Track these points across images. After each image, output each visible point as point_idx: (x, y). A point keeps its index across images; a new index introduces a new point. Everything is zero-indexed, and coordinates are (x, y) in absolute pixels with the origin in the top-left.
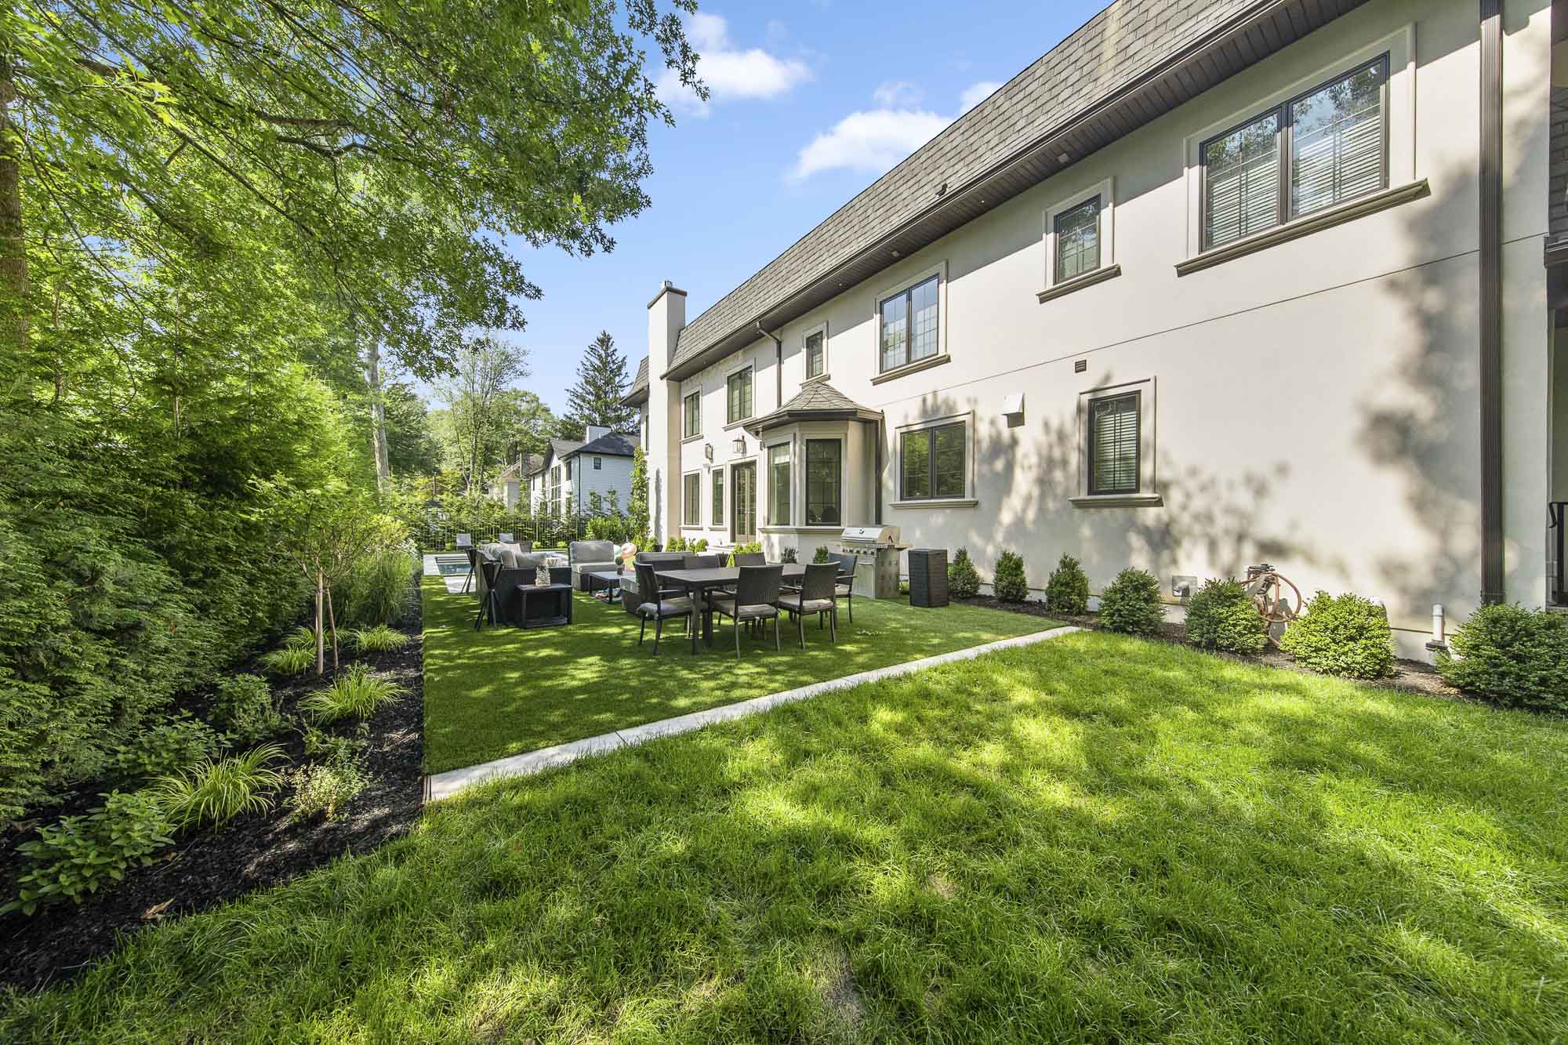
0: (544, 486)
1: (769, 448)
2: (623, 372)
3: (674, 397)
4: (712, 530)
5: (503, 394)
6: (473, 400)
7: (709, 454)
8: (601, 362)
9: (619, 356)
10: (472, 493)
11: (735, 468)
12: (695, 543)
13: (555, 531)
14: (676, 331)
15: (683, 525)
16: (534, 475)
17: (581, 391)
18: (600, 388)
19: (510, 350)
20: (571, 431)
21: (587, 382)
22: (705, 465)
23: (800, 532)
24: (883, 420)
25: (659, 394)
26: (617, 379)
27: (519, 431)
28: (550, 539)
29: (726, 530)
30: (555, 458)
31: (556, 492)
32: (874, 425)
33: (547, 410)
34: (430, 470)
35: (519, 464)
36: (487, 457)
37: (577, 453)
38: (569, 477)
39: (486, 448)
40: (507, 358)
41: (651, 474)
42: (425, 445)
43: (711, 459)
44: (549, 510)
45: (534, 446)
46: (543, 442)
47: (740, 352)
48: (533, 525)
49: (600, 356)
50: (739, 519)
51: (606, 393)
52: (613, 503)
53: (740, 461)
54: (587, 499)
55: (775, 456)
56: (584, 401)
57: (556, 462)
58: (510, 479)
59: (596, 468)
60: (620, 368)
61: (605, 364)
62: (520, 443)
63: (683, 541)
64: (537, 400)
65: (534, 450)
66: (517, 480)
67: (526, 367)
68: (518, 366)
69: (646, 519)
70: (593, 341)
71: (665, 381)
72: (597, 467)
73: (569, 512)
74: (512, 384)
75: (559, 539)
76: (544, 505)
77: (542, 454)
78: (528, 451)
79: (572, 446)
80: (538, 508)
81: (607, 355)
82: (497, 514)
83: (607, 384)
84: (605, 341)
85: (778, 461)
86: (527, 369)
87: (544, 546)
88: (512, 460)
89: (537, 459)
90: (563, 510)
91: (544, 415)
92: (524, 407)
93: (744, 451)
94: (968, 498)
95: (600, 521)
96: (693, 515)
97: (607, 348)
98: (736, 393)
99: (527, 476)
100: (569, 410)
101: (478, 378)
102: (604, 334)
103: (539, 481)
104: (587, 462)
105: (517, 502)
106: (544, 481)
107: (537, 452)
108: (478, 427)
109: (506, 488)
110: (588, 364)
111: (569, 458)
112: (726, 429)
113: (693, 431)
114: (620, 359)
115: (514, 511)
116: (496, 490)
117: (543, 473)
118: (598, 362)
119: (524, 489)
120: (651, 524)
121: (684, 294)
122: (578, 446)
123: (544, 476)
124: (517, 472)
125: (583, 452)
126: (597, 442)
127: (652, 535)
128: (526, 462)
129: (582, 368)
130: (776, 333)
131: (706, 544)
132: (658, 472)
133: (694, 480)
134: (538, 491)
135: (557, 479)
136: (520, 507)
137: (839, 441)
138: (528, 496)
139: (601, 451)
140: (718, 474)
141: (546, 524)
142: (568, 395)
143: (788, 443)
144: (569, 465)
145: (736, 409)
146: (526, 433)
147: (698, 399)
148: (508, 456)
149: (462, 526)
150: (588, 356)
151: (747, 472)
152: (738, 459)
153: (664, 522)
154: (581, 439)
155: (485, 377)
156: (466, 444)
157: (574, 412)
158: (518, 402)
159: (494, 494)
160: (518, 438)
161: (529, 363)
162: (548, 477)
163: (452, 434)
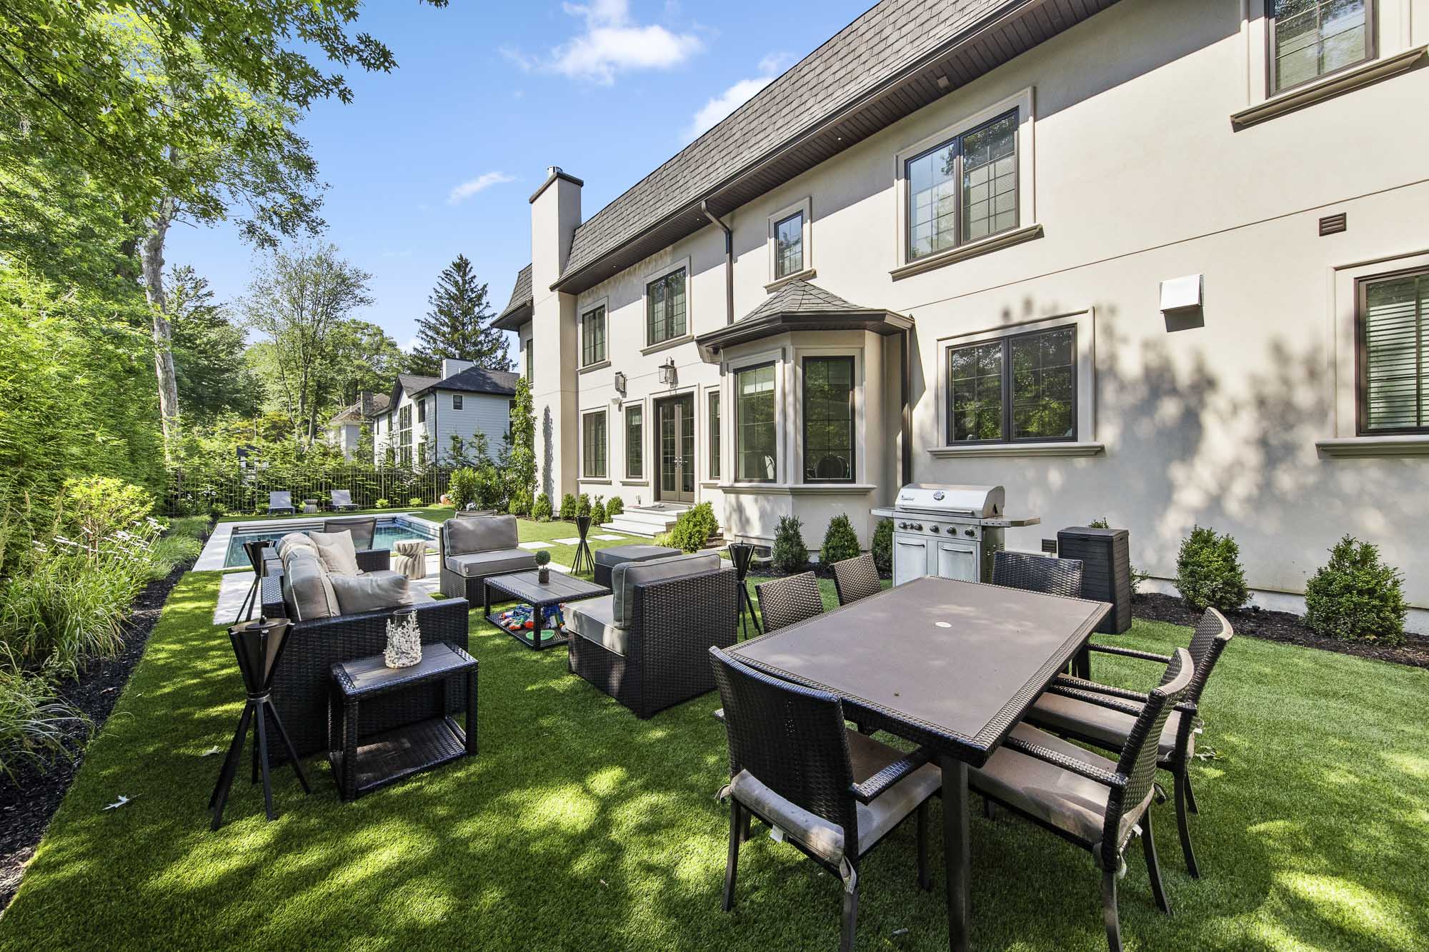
0: (390, 429)
1: (736, 372)
2: (484, 301)
3: (569, 315)
4: (624, 484)
5: (339, 325)
6: (302, 330)
7: (621, 384)
8: (458, 289)
9: (478, 283)
10: (298, 439)
11: (658, 403)
12: (605, 502)
13: (407, 484)
14: (570, 230)
15: (582, 478)
16: (378, 417)
17: (433, 321)
18: (456, 318)
19: (347, 272)
20: (422, 365)
21: (441, 312)
22: (615, 401)
23: (795, 492)
24: (913, 328)
25: (547, 311)
26: (477, 309)
27: (360, 368)
28: (400, 495)
29: (647, 484)
30: (405, 396)
31: (406, 437)
32: (898, 336)
33: (393, 345)
34: (251, 413)
35: (360, 404)
36: (319, 395)
37: (432, 390)
38: (422, 417)
39: (319, 386)
40: (343, 281)
41: (538, 413)
42: (241, 382)
43: (624, 393)
44: (398, 460)
45: (378, 385)
46: (387, 380)
47: (669, 249)
48: (377, 478)
49: (456, 283)
50: (666, 470)
51: (464, 325)
52: (481, 450)
53: (668, 394)
54: (446, 445)
55: (743, 383)
56: (438, 333)
57: (405, 401)
58: (349, 421)
59: (456, 407)
60: (480, 297)
61: (462, 292)
62: (362, 381)
63: (585, 499)
64: (381, 333)
65: (377, 389)
66: (356, 422)
67: (368, 293)
68: (357, 292)
69: (532, 469)
70: (448, 266)
71: (556, 293)
72: (458, 406)
73: (423, 461)
74: (351, 313)
75: (412, 495)
76: (391, 452)
77: (387, 394)
78: (370, 391)
79: (427, 382)
80: (384, 456)
81: (465, 282)
82: (331, 464)
83: (465, 314)
84: (462, 266)
85: (749, 389)
86: (368, 295)
87: (393, 504)
88: (350, 400)
89: (381, 399)
90: (416, 459)
91: (389, 350)
92: (366, 341)
93: (674, 381)
94: (1084, 440)
95: (468, 473)
96: (597, 465)
97: (465, 274)
98: (661, 306)
99: (369, 417)
100: (419, 343)
101: (308, 304)
102: (461, 258)
103: (384, 424)
104: (446, 401)
105: (356, 448)
106: (390, 422)
107: (382, 391)
108: (308, 361)
109: (344, 432)
110: (442, 291)
111: (421, 397)
112: (645, 353)
113: (596, 359)
114: (480, 287)
115: (353, 460)
116: (331, 435)
117: (389, 414)
118: (454, 290)
119: (365, 433)
120: (539, 476)
121: (580, 183)
122: (432, 382)
123: (390, 416)
124: (356, 415)
125: (440, 389)
126: (456, 378)
127: (539, 492)
128: (368, 402)
129: (434, 296)
130: (725, 219)
131: (621, 504)
132: (547, 411)
133: (597, 421)
134: (382, 436)
135: (406, 420)
136: (360, 455)
137: (852, 358)
138: (371, 441)
139: (462, 388)
140: (634, 411)
141: (393, 475)
142: (418, 326)
143: (773, 363)
144: (422, 405)
145: (661, 326)
146: (369, 370)
147: (602, 315)
148: (347, 396)
149: (280, 481)
150: (443, 283)
151: (678, 410)
152: (665, 390)
153: (556, 474)
154: (436, 375)
155: (316, 302)
156: (294, 381)
157: (425, 344)
158: (359, 336)
159: (330, 438)
160: (359, 375)
161: (372, 288)
162: (396, 419)
163: (274, 368)
